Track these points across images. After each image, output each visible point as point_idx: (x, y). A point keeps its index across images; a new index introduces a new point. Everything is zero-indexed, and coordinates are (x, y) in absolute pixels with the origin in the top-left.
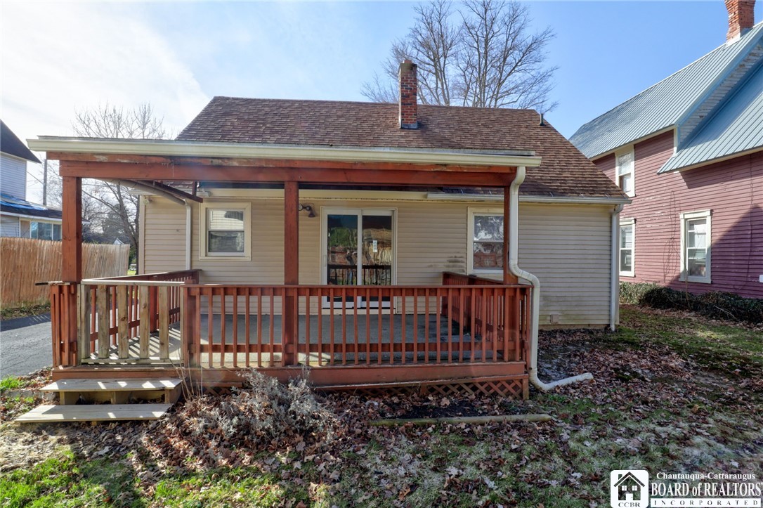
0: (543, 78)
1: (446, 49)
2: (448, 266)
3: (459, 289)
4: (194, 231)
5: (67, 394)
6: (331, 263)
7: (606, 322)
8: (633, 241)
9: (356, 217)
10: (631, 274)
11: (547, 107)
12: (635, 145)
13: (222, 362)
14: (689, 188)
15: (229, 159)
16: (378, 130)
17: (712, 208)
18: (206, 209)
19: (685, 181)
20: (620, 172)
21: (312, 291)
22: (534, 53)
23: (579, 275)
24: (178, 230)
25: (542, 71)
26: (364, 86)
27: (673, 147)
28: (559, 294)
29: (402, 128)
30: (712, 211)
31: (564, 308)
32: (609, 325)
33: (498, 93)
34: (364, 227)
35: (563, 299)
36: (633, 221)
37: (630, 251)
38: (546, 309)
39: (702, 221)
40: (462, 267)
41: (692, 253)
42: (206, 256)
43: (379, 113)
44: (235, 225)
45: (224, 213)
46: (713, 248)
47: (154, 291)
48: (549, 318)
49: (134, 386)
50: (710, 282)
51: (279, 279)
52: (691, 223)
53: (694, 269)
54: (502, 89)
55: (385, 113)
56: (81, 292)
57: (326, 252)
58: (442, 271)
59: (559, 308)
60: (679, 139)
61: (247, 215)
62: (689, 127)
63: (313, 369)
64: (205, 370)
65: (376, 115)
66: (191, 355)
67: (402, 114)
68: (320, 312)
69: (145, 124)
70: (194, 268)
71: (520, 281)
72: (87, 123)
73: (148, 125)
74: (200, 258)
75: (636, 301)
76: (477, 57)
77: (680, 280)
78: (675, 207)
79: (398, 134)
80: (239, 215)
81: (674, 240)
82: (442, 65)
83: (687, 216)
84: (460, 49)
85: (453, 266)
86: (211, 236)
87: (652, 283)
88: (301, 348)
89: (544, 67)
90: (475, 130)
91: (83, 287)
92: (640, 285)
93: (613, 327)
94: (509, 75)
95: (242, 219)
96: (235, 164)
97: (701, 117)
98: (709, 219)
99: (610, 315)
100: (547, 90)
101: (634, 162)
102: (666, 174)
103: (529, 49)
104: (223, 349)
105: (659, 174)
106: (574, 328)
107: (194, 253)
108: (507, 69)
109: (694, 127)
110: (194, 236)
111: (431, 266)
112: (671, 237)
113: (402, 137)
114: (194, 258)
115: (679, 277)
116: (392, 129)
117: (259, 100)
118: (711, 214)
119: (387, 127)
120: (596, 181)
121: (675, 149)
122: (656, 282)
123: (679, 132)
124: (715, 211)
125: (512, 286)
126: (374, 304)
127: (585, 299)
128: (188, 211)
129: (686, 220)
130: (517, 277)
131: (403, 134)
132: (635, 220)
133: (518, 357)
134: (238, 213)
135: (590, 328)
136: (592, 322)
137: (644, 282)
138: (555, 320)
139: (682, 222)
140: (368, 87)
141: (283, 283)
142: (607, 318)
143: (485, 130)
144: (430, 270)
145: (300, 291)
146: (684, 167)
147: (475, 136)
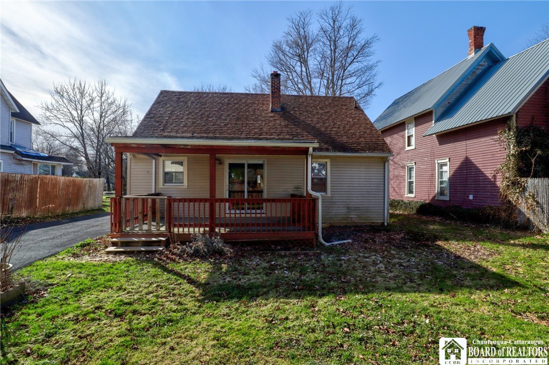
0: (370, 68)
1: (309, 46)
2: (294, 191)
3: (295, 200)
4: (157, 172)
5: (122, 242)
6: (230, 190)
7: (382, 222)
8: (414, 176)
9: (244, 164)
10: (412, 195)
11: (376, 85)
12: (415, 118)
13: (183, 231)
14: (440, 145)
15: (187, 145)
16: (258, 113)
17: (450, 157)
18: (163, 160)
19: (438, 141)
20: (408, 133)
21: (222, 200)
22: (366, 50)
23: (367, 196)
24: (148, 172)
25: (371, 63)
26: (254, 72)
27: (432, 121)
28: (355, 206)
29: (272, 111)
30: (449, 159)
31: (358, 214)
32: (384, 223)
33: (343, 76)
34: (248, 168)
35: (358, 208)
36: (414, 164)
37: (413, 181)
38: (349, 214)
39: (446, 165)
40: (301, 191)
41: (442, 183)
42: (163, 185)
43: (259, 100)
44: (179, 168)
45: (170, 162)
46: (450, 179)
47: (154, 201)
48: (350, 219)
49: (148, 239)
50: (448, 200)
51: (207, 196)
52: (441, 166)
53: (442, 193)
54: (347, 73)
55: (263, 101)
56: (123, 201)
57: (228, 184)
58: (291, 193)
59: (356, 213)
60: (435, 116)
61: (185, 163)
62: (442, 109)
63: (222, 234)
64: (176, 234)
65: (257, 102)
66: (170, 228)
67: (272, 103)
68: (225, 215)
69: (102, 94)
70: (157, 192)
71: (312, 196)
72: (61, 93)
73: (104, 95)
74: (160, 187)
75: (415, 212)
76: (329, 52)
77: (436, 199)
78: (433, 156)
79: (269, 115)
80: (181, 164)
81: (433, 175)
82: (306, 57)
83: (439, 162)
84: (318, 46)
85: (297, 191)
86: (166, 174)
87: (422, 201)
88: (217, 225)
89: (372, 60)
90: (315, 111)
91: (124, 199)
92: (417, 202)
93: (386, 224)
94: (350, 64)
95: (182, 165)
96: (190, 147)
97: (449, 103)
98: (448, 163)
99: (384, 217)
100: (375, 75)
101: (414, 128)
102: (428, 137)
103: (363, 47)
104: (183, 226)
105: (424, 136)
106: (365, 225)
107: (157, 184)
108: (349, 60)
109: (444, 109)
110: (157, 175)
111: (284, 191)
112: (431, 173)
113: (271, 117)
114: (157, 187)
115: (435, 197)
116: (266, 112)
117: (188, 92)
118: (449, 161)
119: (263, 110)
120: (378, 143)
121: (433, 122)
122: (425, 200)
123: (436, 112)
124: (451, 159)
125: (309, 198)
126: (253, 211)
127: (370, 208)
128: (154, 161)
129: (438, 163)
130: (311, 195)
131: (272, 115)
132: (415, 163)
133: (311, 229)
134: (180, 162)
135: (373, 224)
136: (374, 221)
137: (419, 200)
138: (353, 220)
139: (437, 164)
140: (256, 71)
141: (209, 197)
142: (383, 219)
143: (321, 112)
144: (284, 193)
145: (217, 200)
146: (438, 132)
147: (314, 115)
